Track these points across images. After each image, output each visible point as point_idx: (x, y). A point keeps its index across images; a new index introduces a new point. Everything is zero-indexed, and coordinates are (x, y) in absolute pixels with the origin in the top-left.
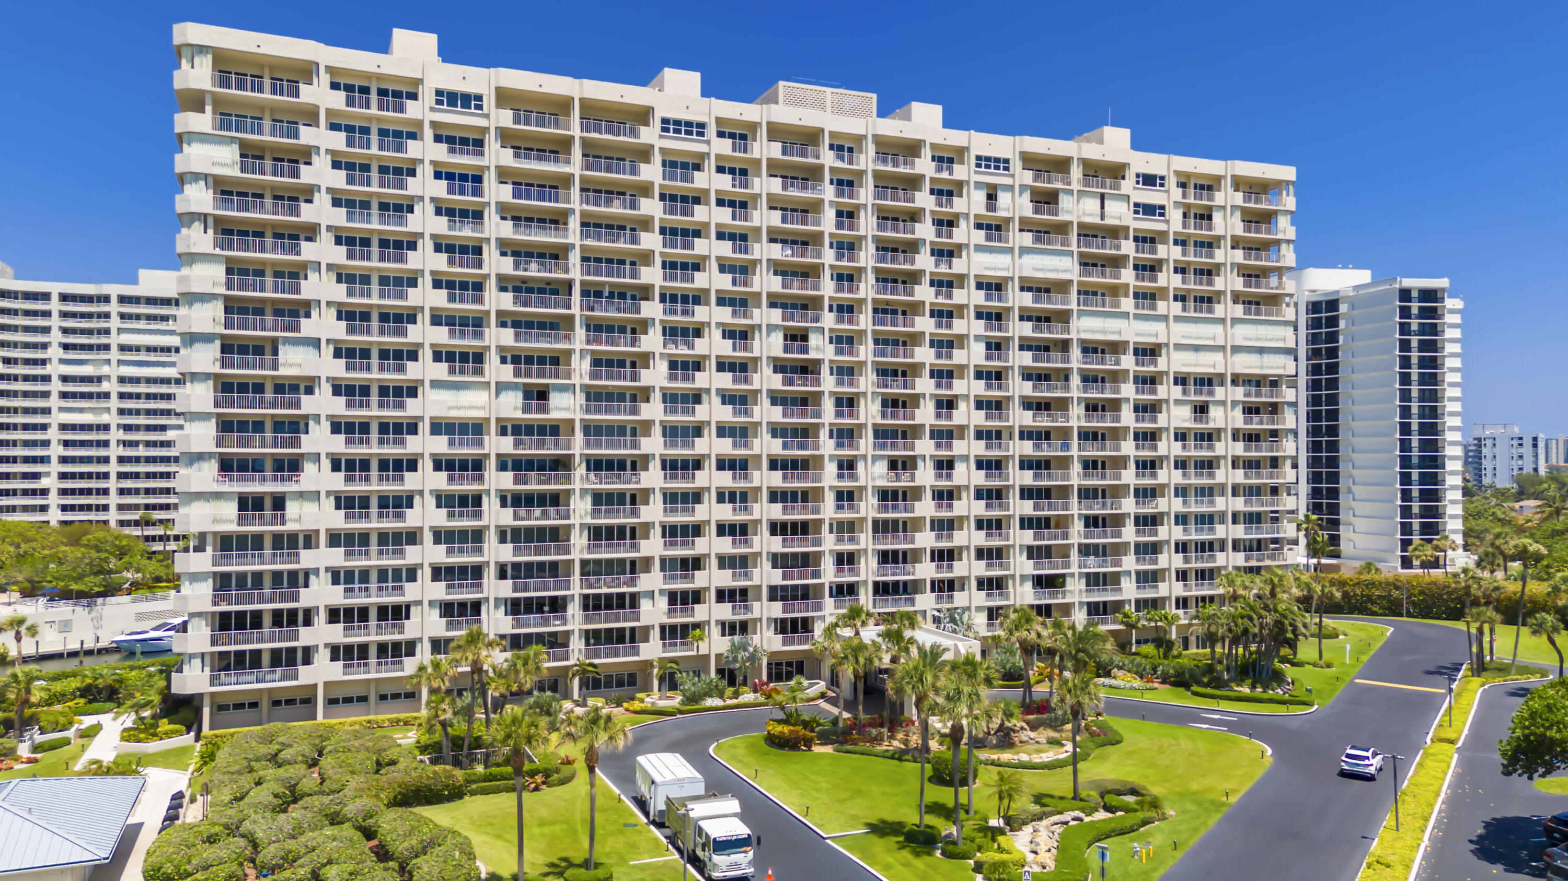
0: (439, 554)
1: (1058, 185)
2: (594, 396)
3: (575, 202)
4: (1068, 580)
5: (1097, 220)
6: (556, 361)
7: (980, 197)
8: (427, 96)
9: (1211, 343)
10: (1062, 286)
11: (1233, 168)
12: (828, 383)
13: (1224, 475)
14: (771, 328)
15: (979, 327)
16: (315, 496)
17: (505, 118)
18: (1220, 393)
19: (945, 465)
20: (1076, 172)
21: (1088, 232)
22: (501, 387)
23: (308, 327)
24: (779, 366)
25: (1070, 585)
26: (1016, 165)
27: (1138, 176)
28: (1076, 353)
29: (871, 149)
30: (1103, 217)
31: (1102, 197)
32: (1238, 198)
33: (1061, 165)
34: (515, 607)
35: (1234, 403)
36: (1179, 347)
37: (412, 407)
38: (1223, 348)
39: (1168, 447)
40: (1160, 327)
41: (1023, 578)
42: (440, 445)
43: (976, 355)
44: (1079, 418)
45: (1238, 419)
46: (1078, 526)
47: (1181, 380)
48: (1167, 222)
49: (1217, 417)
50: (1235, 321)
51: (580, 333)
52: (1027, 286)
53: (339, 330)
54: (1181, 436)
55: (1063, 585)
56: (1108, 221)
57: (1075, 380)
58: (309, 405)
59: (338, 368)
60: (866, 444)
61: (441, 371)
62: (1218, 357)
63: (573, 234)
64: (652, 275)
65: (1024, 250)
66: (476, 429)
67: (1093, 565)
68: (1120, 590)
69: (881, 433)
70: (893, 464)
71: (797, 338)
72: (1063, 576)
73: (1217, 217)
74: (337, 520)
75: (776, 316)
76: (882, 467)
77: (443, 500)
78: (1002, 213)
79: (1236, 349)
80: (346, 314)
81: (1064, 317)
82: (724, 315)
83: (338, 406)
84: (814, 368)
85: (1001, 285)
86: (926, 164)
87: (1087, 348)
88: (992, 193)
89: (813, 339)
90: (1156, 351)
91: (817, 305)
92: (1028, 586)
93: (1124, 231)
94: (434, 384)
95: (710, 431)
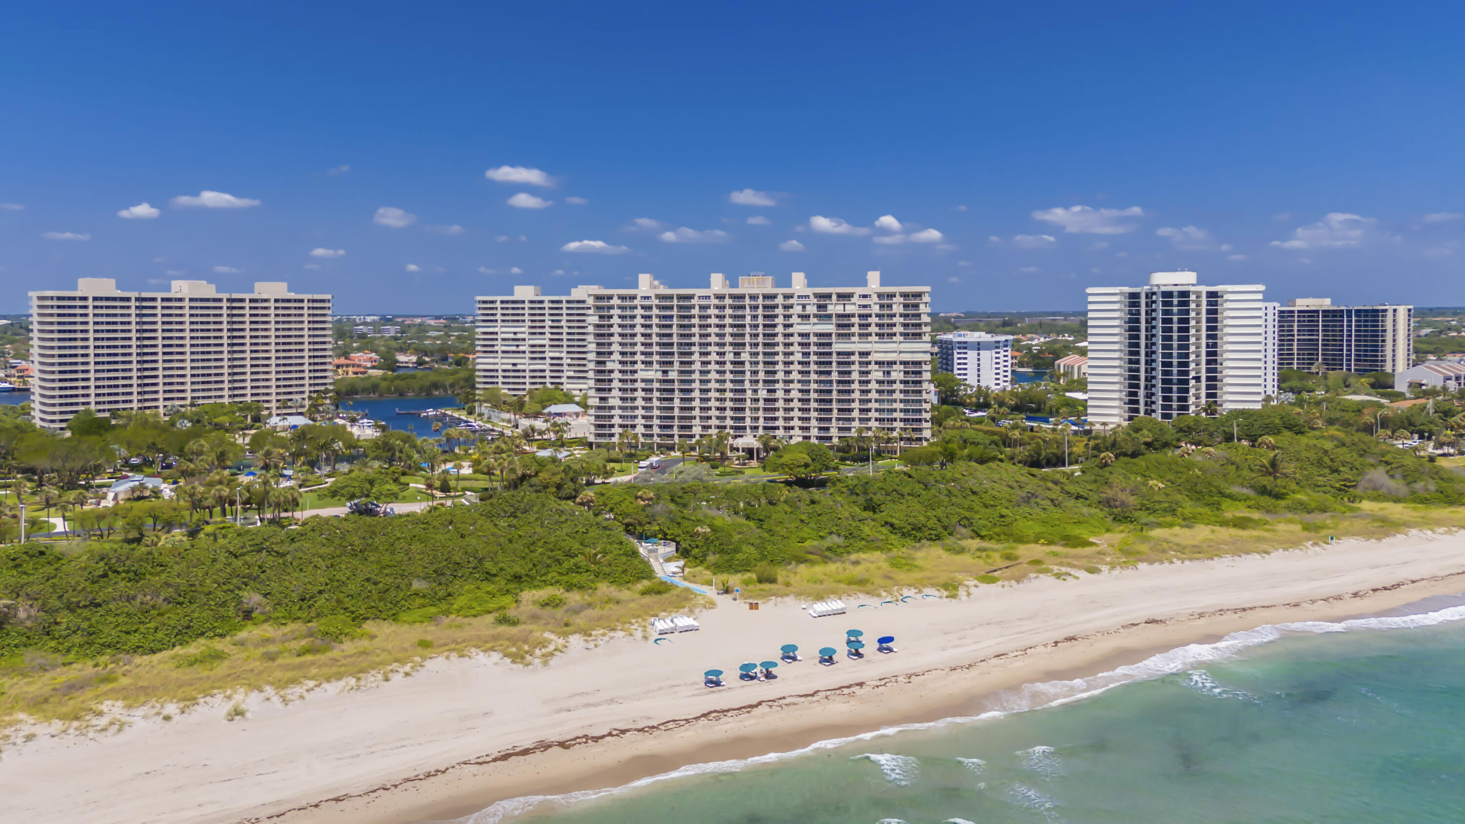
0: (643, 412)
1: (828, 302)
2: (681, 372)
3: (675, 321)
4: (832, 428)
5: (842, 312)
6: (671, 363)
7: (800, 307)
8: (639, 298)
9: (891, 350)
10: (830, 335)
11: (900, 289)
12: (747, 367)
13: (898, 396)
14: (730, 352)
15: (799, 348)
16: (614, 397)
17: (657, 302)
18: (895, 367)
19: (787, 391)
20: (834, 297)
21: (839, 316)
22: (657, 371)
23: (613, 357)
24: (732, 363)
25: (832, 430)
26: (812, 297)
27: (859, 296)
28: (834, 355)
29: (761, 297)
30: (845, 310)
31: (844, 304)
32: (902, 300)
33: (829, 296)
34: (660, 427)
35: (900, 371)
36: (876, 352)
37: (636, 376)
38: (896, 352)
39: (873, 386)
40: (870, 345)
41: (814, 427)
42: (643, 385)
43: (798, 357)
44: (835, 376)
45: (901, 376)
46: (835, 411)
47: (876, 363)
48: (872, 310)
49: (894, 376)
50: (900, 342)
51: (676, 355)
52: (816, 335)
53: (620, 357)
54: (879, 382)
56: (846, 312)
57: (834, 364)
58: (613, 376)
59: (620, 367)
60: (760, 385)
61: (643, 366)
62: (895, 355)
63: (675, 330)
64: (696, 339)
65: (814, 324)
66: (651, 381)
67: (841, 424)
68: (852, 433)
69: (765, 381)
70: (769, 391)
71: (737, 354)
72: (830, 427)
73: (894, 307)
74: (620, 403)
75: (731, 348)
76: (765, 392)
77: (644, 399)
78: (807, 312)
79: (900, 352)
80: (623, 354)
81: (830, 344)
82: (717, 349)
83: (620, 376)
84: (743, 363)
85: (807, 335)
86: (780, 300)
87: (839, 353)
88: (804, 307)
89: (743, 355)
90: (868, 354)
91: (744, 344)
92: (816, 430)
93: (853, 315)
94: (641, 370)
95: (713, 381)
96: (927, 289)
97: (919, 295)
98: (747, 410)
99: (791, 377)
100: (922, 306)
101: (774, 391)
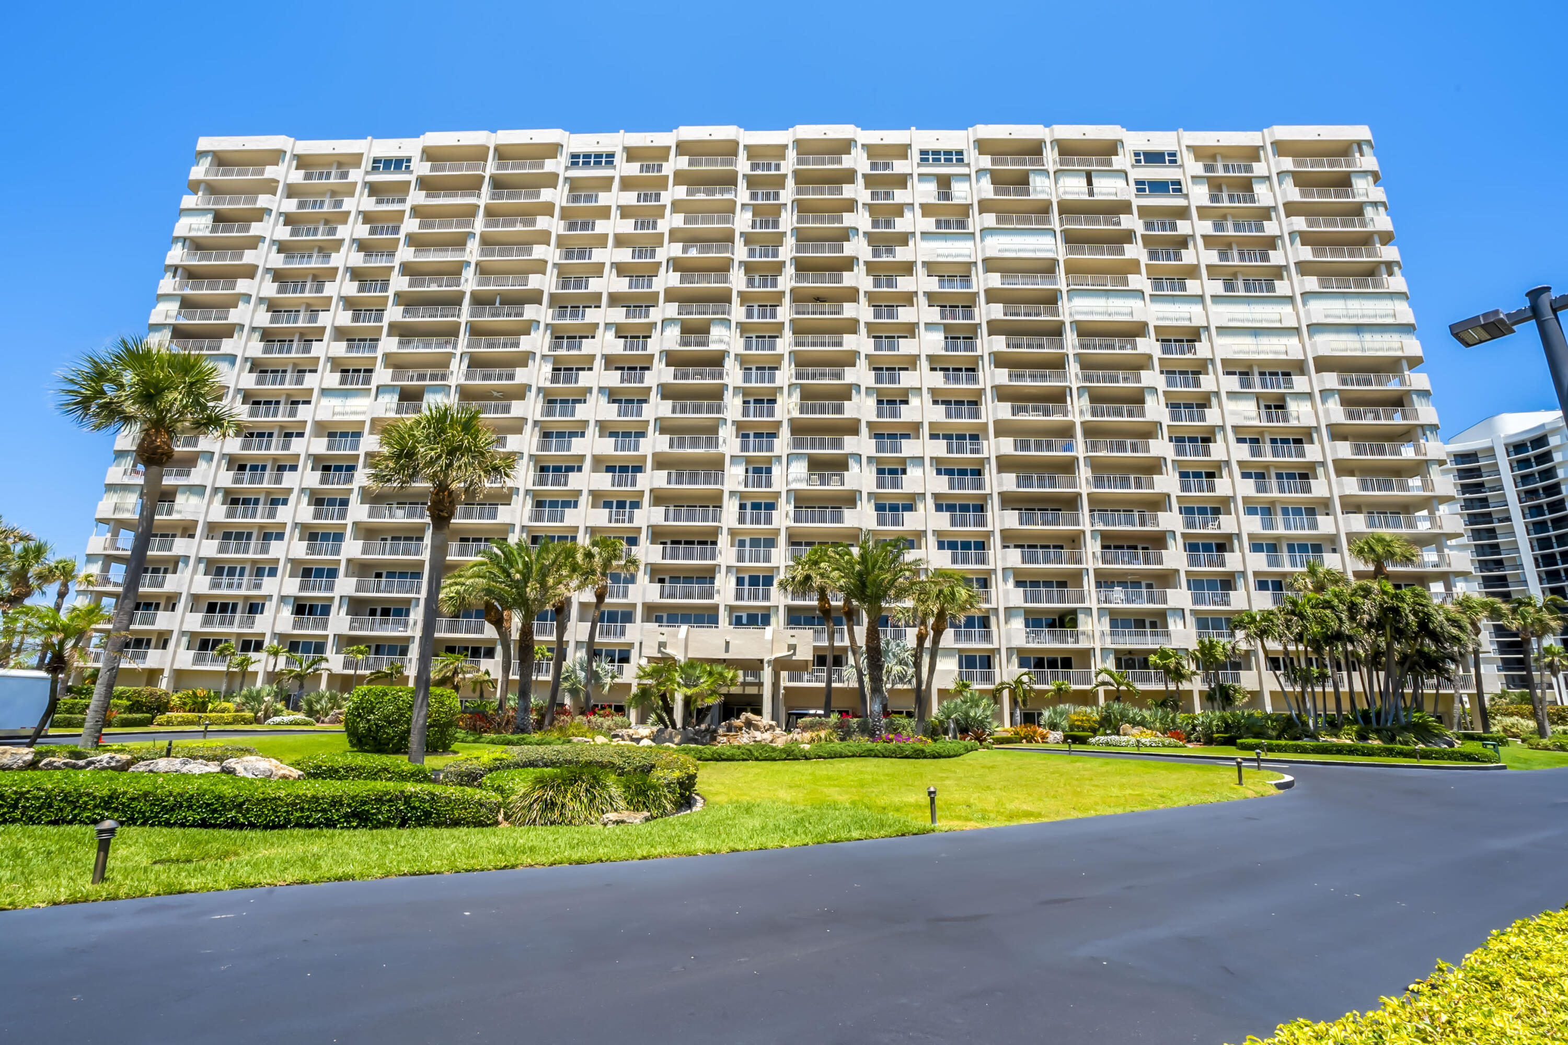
0: (301, 551)
1: (1028, 167)
2: (468, 395)
3: (478, 226)
4: (1081, 617)
5: (1086, 197)
7: (928, 187)
8: (367, 164)
9: (1278, 325)
10: (1044, 266)
11: (1272, 134)
12: (733, 375)
14: (667, 324)
15: (933, 315)
16: (198, 490)
18: (1300, 383)
19: (890, 469)
20: (1050, 156)
21: (1072, 209)
22: (381, 390)
23: (228, 346)
25: (1085, 624)
26: (972, 154)
27: (1137, 154)
28: (1071, 339)
29: (792, 153)
30: (1091, 193)
31: (1089, 174)
32: (1287, 164)
34: (355, 607)
35: (1326, 394)
38: (1297, 330)
39: (1229, 452)
40: (1197, 309)
41: (1010, 612)
42: (321, 447)
43: (930, 345)
44: (1081, 412)
45: (1335, 414)
46: (1093, 546)
48: (1186, 196)
49: (1301, 414)
50: (1307, 295)
51: (463, 338)
52: (991, 265)
53: (257, 350)
54: (1247, 437)
55: (1074, 623)
56: (1099, 197)
57: (1073, 368)
59: (250, 382)
60: (783, 444)
61: (333, 380)
62: (1292, 342)
63: (471, 253)
64: (543, 281)
65: (985, 231)
67: (1119, 599)
68: (1167, 634)
69: (801, 430)
70: (815, 465)
71: (696, 331)
72: (1074, 612)
73: (1260, 188)
74: (218, 513)
76: (800, 468)
77: (315, 498)
78: (957, 200)
79: (1315, 328)
80: (268, 337)
81: (1050, 299)
82: (619, 316)
83: (244, 413)
84: (716, 361)
85: (963, 272)
86: (858, 161)
87: (1086, 331)
88: (944, 183)
89: (716, 331)
90: (1192, 336)
91: (724, 298)
92: (1018, 624)
93: (1124, 207)
94: (325, 392)
95: (592, 431)
96: (1362, 132)
97: (1345, 150)
98: (723, 540)
99: (908, 414)
100: (1360, 185)
101: (840, 465)
